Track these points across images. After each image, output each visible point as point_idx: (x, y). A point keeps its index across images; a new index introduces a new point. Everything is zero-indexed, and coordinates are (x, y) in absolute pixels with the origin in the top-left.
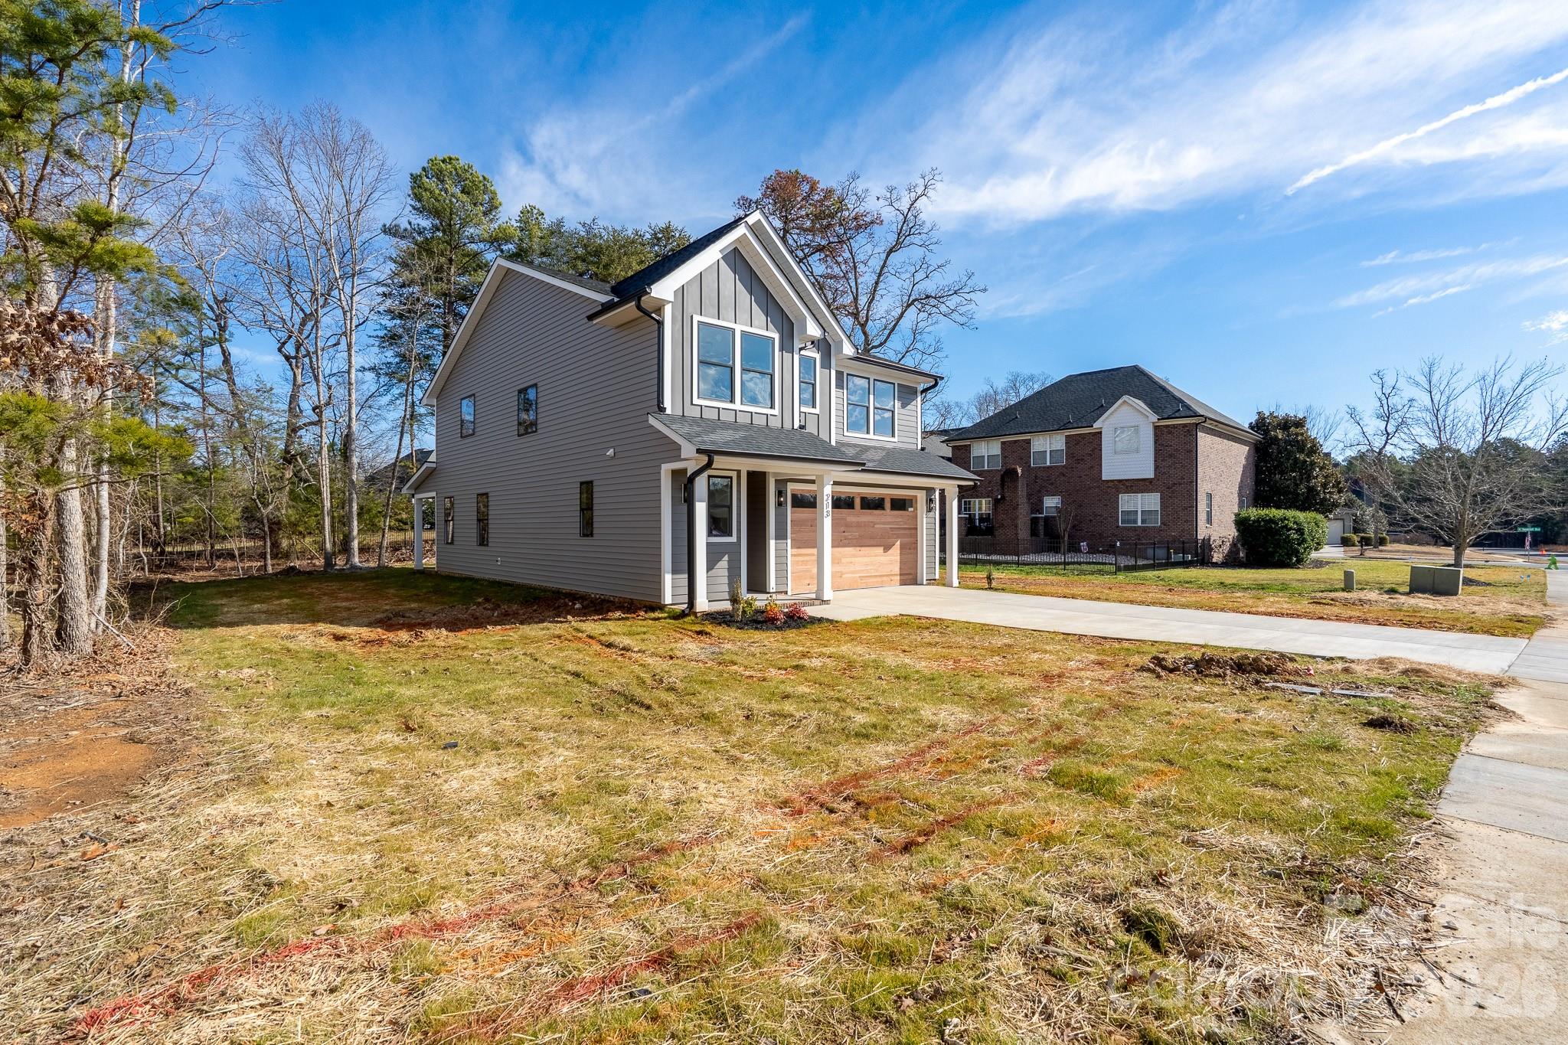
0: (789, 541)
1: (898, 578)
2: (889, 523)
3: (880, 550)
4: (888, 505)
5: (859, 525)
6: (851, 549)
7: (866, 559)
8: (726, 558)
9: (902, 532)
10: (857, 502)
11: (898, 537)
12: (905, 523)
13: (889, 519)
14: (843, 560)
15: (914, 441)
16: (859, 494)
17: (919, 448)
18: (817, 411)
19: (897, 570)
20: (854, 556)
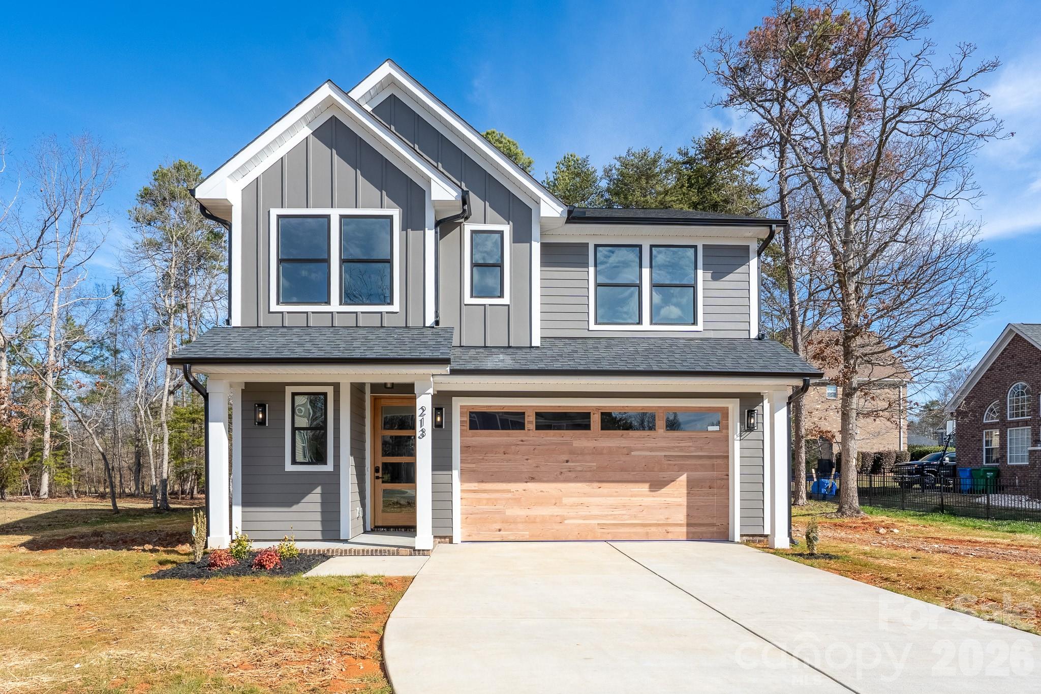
0: (456, 473)
1: (684, 529)
2: (662, 449)
3: (644, 488)
4: (660, 423)
5: (596, 452)
6: (579, 485)
7: (611, 501)
8: (319, 490)
9: (693, 462)
10: (596, 420)
11: (681, 469)
12: (701, 449)
13: (663, 444)
14: (565, 500)
15: (744, 326)
16: (598, 408)
17: (754, 334)
18: (506, 300)
19: (681, 516)
20: (585, 495)
